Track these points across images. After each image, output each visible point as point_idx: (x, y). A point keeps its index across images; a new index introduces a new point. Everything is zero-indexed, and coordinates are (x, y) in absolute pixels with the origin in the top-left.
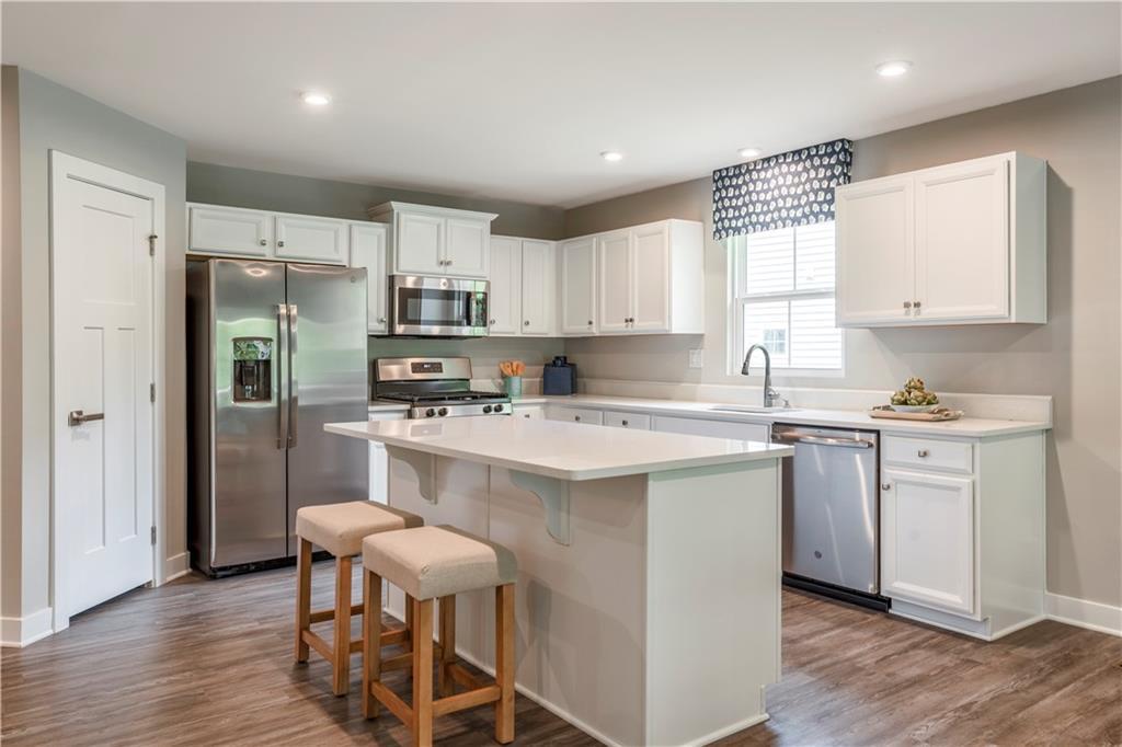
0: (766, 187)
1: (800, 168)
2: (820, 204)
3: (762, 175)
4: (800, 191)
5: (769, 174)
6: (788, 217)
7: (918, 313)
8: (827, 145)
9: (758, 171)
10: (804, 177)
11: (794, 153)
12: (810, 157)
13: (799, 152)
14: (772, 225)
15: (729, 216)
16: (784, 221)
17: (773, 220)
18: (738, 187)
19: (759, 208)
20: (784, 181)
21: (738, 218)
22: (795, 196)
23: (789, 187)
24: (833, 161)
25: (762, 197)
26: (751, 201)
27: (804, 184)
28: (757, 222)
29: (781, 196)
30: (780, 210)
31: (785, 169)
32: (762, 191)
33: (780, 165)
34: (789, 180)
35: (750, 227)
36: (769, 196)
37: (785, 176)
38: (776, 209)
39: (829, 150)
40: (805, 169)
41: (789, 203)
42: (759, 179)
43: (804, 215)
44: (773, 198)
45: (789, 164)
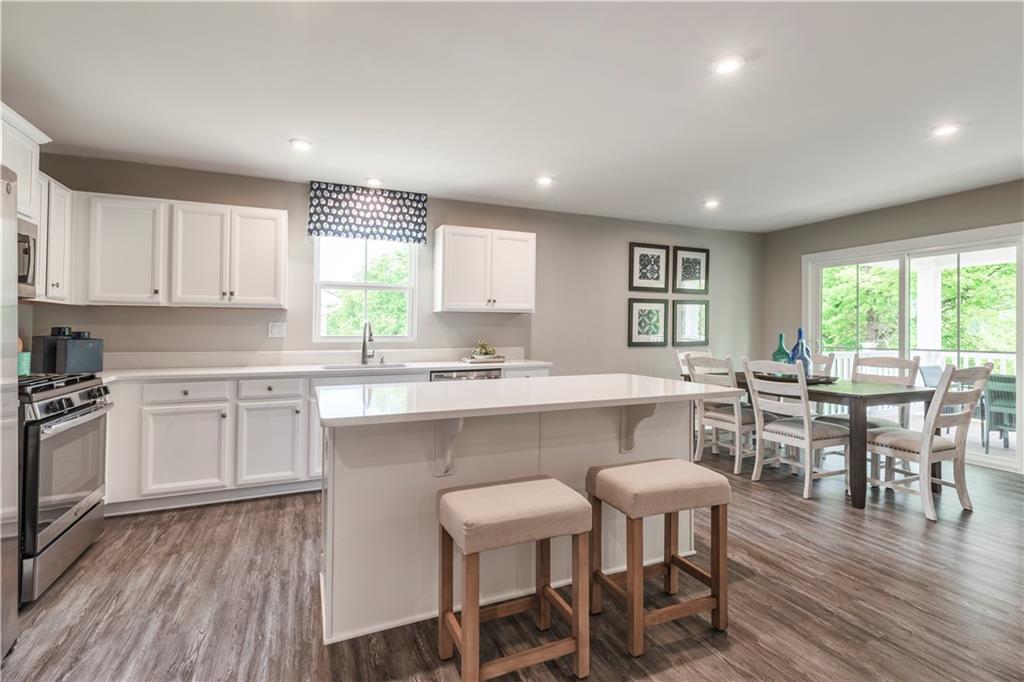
0: (365, 207)
1: (394, 203)
2: (411, 231)
3: (362, 198)
4: (394, 218)
5: (368, 199)
6: (385, 234)
7: (493, 306)
8: (416, 194)
9: (358, 195)
10: (398, 210)
11: (390, 191)
12: (401, 197)
13: (395, 192)
14: (372, 236)
15: (329, 220)
16: (382, 236)
17: (372, 233)
18: (336, 200)
19: (359, 221)
20: (381, 207)
21: (338, 224)
22: (391, 221)
23: (385, 213)
24: (420, 206)
25: (362, 214)
26: (351, 215)
27: (398, 215)
28: (358, 231)
29: (379, 218)
30: (378, 227)
31: (382, 200)
32: (362, 210)
33: (378, 196)
34: (386, 208)
35: (350, 233)
36: (368, 215)
37: (382, 205)
38: (375, 225)
39: (417, 198)
40: (399, 205)
41: (386, 224)
42: (358, 200)
43: (398, 235)
44: (372, 218)
45: (386, 198)
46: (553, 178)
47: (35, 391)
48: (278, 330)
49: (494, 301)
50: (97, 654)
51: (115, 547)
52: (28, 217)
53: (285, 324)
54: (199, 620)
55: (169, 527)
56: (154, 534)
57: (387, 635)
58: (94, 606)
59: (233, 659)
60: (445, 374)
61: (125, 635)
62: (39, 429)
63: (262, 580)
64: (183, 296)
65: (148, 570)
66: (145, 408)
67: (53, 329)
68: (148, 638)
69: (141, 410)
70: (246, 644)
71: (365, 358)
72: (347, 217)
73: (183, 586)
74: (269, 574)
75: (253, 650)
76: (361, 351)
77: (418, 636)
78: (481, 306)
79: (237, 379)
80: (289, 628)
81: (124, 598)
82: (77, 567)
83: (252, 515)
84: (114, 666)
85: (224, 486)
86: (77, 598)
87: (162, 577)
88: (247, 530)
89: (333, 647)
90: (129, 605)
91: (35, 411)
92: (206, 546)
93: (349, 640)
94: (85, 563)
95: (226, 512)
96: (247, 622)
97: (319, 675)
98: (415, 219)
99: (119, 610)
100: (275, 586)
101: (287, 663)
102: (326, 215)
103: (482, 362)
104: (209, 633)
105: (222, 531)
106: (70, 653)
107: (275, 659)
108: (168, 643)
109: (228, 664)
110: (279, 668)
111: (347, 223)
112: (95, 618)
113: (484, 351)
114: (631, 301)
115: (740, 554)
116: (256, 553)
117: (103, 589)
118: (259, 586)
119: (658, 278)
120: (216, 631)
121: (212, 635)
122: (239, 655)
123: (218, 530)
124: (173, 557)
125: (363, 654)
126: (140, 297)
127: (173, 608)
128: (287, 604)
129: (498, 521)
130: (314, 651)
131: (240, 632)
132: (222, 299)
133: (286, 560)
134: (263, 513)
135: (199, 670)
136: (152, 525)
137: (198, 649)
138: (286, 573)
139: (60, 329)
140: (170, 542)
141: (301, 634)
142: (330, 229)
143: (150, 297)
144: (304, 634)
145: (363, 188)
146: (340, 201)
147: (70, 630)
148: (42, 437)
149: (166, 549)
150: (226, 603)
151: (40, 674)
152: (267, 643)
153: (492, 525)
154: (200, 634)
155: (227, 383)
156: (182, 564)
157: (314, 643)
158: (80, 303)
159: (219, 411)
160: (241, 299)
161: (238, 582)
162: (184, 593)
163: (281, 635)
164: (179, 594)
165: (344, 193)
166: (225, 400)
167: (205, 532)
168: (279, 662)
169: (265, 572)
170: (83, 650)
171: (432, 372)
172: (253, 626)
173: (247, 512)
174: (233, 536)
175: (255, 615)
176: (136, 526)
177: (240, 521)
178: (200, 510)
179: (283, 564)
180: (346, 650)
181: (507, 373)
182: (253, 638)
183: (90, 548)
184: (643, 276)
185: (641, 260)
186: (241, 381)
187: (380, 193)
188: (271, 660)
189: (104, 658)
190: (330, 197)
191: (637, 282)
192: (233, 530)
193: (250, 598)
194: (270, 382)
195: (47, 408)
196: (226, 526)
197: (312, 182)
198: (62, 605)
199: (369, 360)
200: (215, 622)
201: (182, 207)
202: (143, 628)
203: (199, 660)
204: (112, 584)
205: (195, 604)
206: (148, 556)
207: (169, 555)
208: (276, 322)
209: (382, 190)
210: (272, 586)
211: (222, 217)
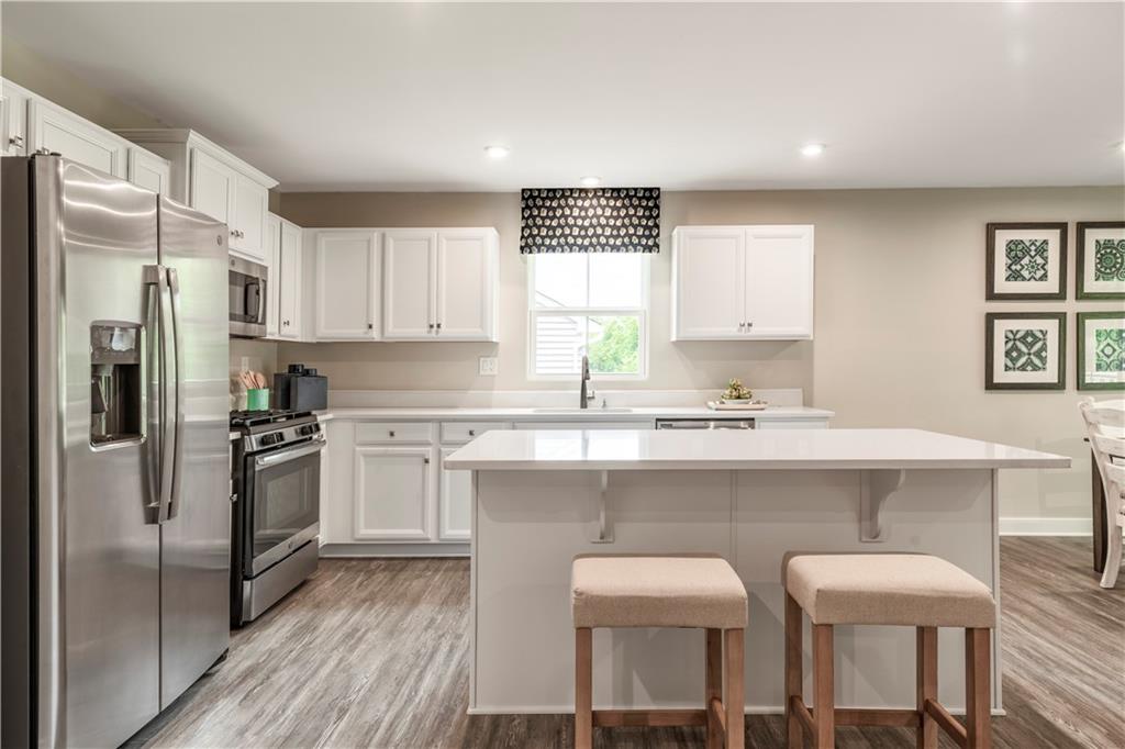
0: (583, 214)
1: (619, 204)
2: (639, 237)
3: (580, 203)
4: (619, 223)
5: (587, 203)
6: (607, 244)
7: (748, 331)
9: (575, 199)
10: (623, 212)
11: (613, 190)
12: (627, 196)
13: (618, 190)
14: (591, 249)
15: (542, 234)
16: (603, 248)
17: (591, 244)
18: (550, 208)
19: (576, 231)
20: (598, 212)
21: (551, 238)
22: (614, 227)
23: (607, 218)
24: (651, 204)
25: (579, 222)
26: (567, 224)
27: (624, 218)
28: (575, 244)
29: (599, 225)
30: (598, 237)
31: (603, 202)
32: (580, 217)
33: (599, 198)
34: (608, 212)
35: (566, 247)
36: (587, 223)
37: (603, 208)
38: (595, 235)
39: (647, 194)
40: (624, 206)
41: (608, 231)
42: (575, 205)
43: (623, 244)
44: (591, 225)
45: (607, 199)
46: (825, 146)
47: (253, 424)
48: (490, 366)
49: (750, 325)
50: (283, 676)
51: (325, 585)
52: (260, 259)
53: (496, 360)
54: (369, 665)
55: (374, 574)
56: (359, 580)
57: (532, 720)
58: (294, 635)
59: (383, 707)
60: (674, 424)
61: (308, 666)
62: (254, 461)
63: (434, 640)
64: (395, 332)
65: (344, 611)
66: (358, 449)
67: (290, 366)
68: (324, 672)
69: (354, 451)
70: (399, 697)
71: (584, 400)
72: (562, 227)
73: (366, 632)
74: (443, 635)
75: (403, 702)
76: (579, 392)
77: (564, 728)
78: (731, 331)
79: (440, 421)
80: (442, 691)
81: (317, 633)
82: (292, 599)
83: (451, 574)
84: (292, 690)
85: (428, 539)
86: (283, 626)
87: (352, 620)
88: (439, 588)
89: (475, 719)
90: (319, 641)
91: (252, 443)
92: (398, 598)
93: (492, 715)
94: (298, 596)
95: (427, 568)
96: (407, 678)
97: (451, 741)
98: (644, 222)
99: (311, 643)
100: (444, 648)
101: (427, 723)
102: (539, 228)
103: (734, 408)
104: (372, 680)
105: (417, 585)
106: (265, 671)
107: (419, 716)
108: (338, 680)
109: (378, 711)
110: (419, 725)
111: (563, 235)
112: (291, 646)
113: (734, 393)
114: (991, 318)
115: (1089, 731)
116: (439, 612)
117: (304, 622)
118: (430, 644)
119: (1044, 277)
120: (379, 678)
121: (375, 681)
122: (390, 704)
123: (414, 584)
124: (368, 604)
125: (501, 731)
126: (356, 332)
127: (351, 650)
128: (448, 667)
129: (612, 594)
130: (456, 717)
131: (398, 685)
132: (429, 332)
133: (463, 625)
134: (461, 573)
135: (353, 710)
136: (361, 571)
137: (359, 690)
138: (458, 637)
139: (295, 366)
140: (370, 588)
141: (451, 699)
142: (543, 244)
143: (366, 333)
144: (454, 699)
145: (581, 190)
146: (554, 209)
147: (271, 652)
148: (257, 468)
149: (363, 595)
150: (396, 655)
151: (240, 683)
152: (417, 700)
153: (606, 597)
154: (365, 677)
155: (430, 424)
156: (373, 611)
157: (459, 710)
158: (309, 340)
159: (423, 455)
160: (447, 332)
161: (413, 636)
162: (365, 638)
163: (433, 695)
164: (360, 639)
165: (559, 199)
166: (428, 444)
167: (402, 584)
168: (421, 720)
169: (440, 633)
170: (275, 671)
171: (658, 420)
172: (411, 681)
173: (447, 570)
174: (425, 592)
175: (417, 671)
176: (347, 569)
177: (437, 577)
178: (404, 562)
179: (459, 628)
180: (486, 724)
181: (762, 424)
182: (407, 692)
183: (304, 584)
184: (1015, 276)
185: (1009, 250)
186: (443, 424)
187: (600, 194)
188: (414, 716)
189: (287, 681)
190: (543, 206)
191: (1002, 285)
192: (427, 586)
193: (418, 655)
194: (471, 426)
195: (263, 441)
196: (422, 581)
197: (523, 190)
198: (271, 630)
199: (589, 403)
200: (380, 671)
201: (393, 234)
202: (323, 663)
203: (357, 700)
204: (312, 619)
205: (370, 649)
206: (348, 599)
207: (364, 601)
208: (488, 356)
209: (604, 190)
210: (442, 647)
211: (429, 240)
